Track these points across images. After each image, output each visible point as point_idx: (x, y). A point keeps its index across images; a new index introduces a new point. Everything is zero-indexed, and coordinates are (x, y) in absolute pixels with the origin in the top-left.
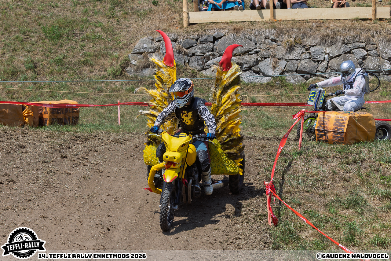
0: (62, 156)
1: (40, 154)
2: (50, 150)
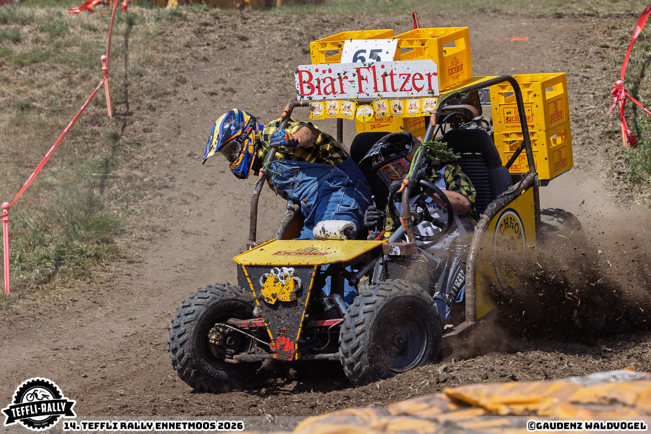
0: (304, 50)
1: (270, 49)
2: (286, 42)
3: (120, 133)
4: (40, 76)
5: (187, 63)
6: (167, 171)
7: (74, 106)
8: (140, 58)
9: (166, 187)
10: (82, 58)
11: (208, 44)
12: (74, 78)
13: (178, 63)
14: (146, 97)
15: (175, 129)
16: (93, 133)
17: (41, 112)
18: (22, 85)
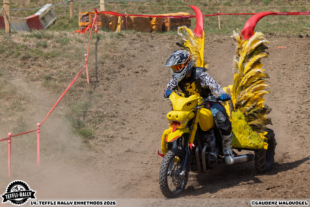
3: (93, 91)
4: (56, 64)
5: (125, 58)
6: (114, 109)
7: (71, 78)
8: (103, 56)
9: (114, 116)
10: (76, 55)
11: (135, 49)
12: (72, 65)
13: (121, 58)
14: (105, 74)
15: (119, 89)
16: (80, 91)
17: (56, 81)
18: (47, 68)
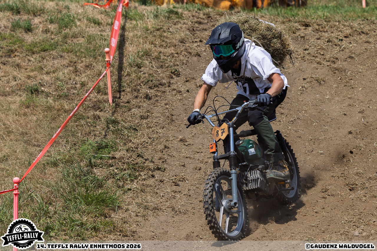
3: (119, 118)
4: (49, 64)
5: (181, 57)
6: (159, 155)
7: (78, 92)
8: (139, 52)
10: (87, 49)
11: (201, 41)
12: (79, 67)
13: (173, 57)
14: (144, 87)
15: (168, 117)
16: (94, 118)
17: (48, 96)
18: (32, 71)
